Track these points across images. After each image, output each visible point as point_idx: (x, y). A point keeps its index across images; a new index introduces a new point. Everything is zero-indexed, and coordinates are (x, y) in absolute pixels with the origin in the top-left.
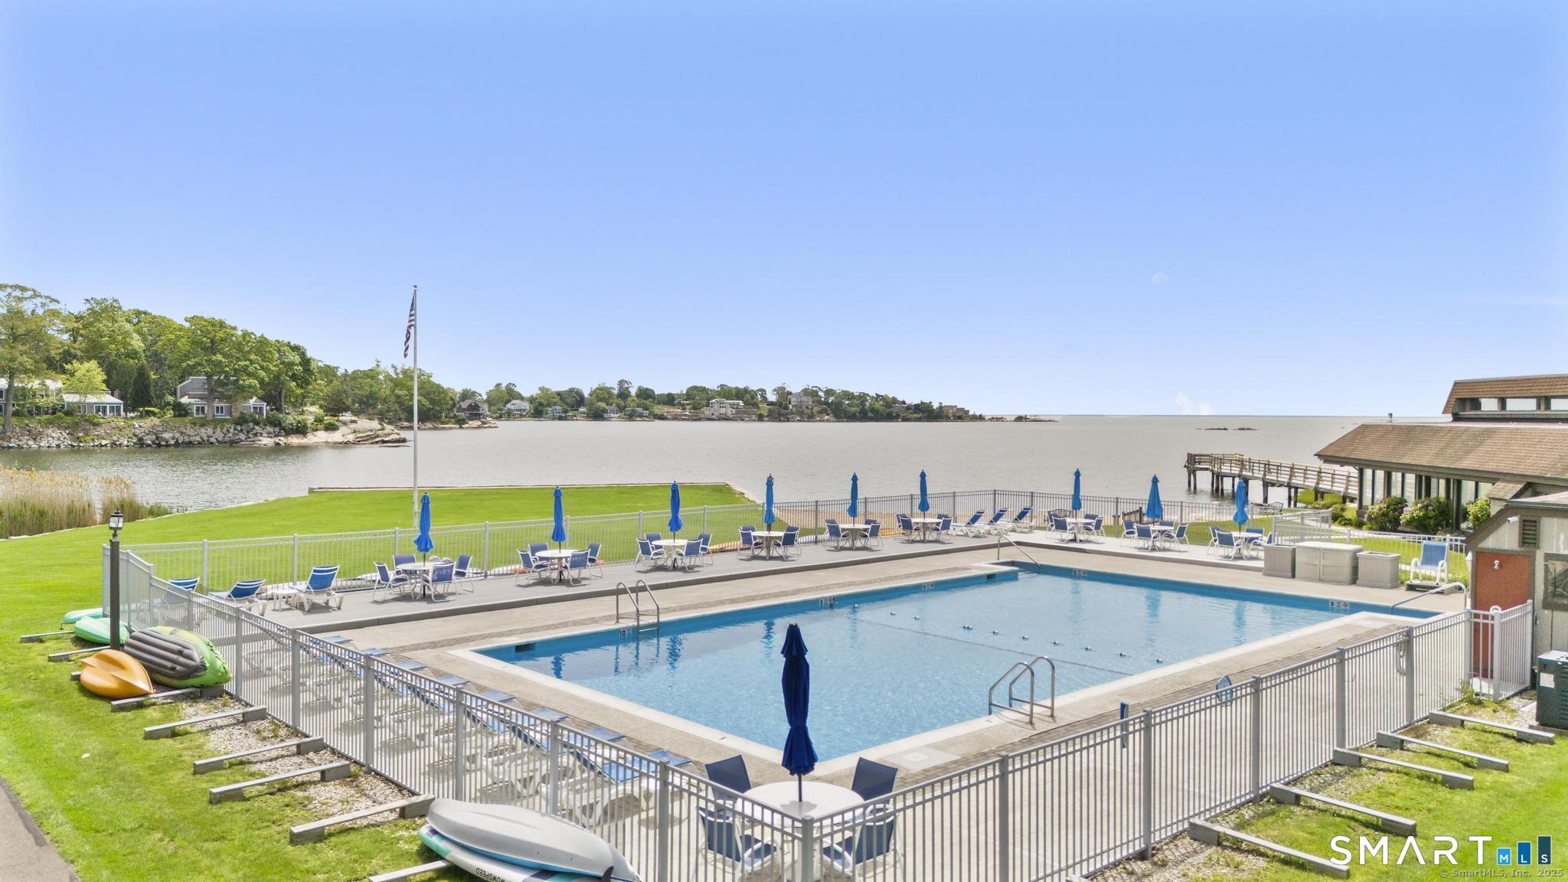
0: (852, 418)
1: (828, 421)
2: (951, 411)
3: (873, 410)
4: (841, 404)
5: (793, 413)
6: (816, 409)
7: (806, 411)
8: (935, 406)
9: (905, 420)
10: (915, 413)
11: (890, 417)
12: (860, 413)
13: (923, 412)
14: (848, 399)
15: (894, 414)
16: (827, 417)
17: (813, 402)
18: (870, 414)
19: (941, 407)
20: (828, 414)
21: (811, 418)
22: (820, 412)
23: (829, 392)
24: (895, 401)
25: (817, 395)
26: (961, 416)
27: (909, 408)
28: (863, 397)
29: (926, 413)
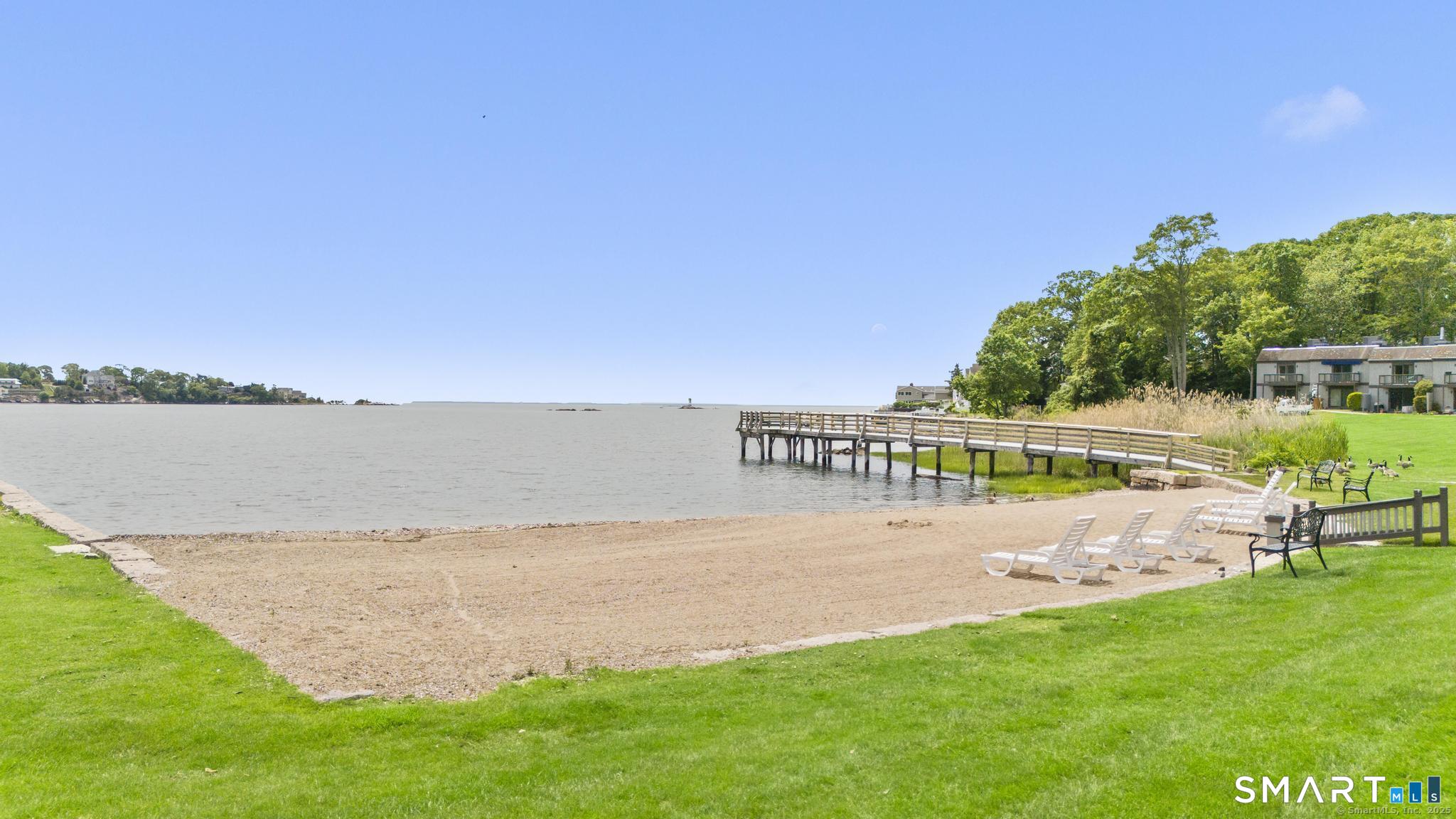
0: (167, 400)
1: (136, 403)
2: (286, 394)
3: (193, 392)
4: (154, 384)
5: (89, 394)
6: (119, 390)
7: (106, 391)
8: (268, 388)
9: (233, 402)
10: (244, 395)
11: (214, 400)
12: (177, 394)
13: (254, 395)
14: (163, 379)
15: (220, 397)
16: (134, 399)
17: (116, 382)
18: (190, 396)
19: (275, 390)
20: (136, 396)
21: (113, 399)
22: (126, 393)
23: (137, 371)
24: (220, 382)
25: (121, 374)
26: (297, 399)
27: (237, 390)
28: (180, 379)
29: (257, 395)
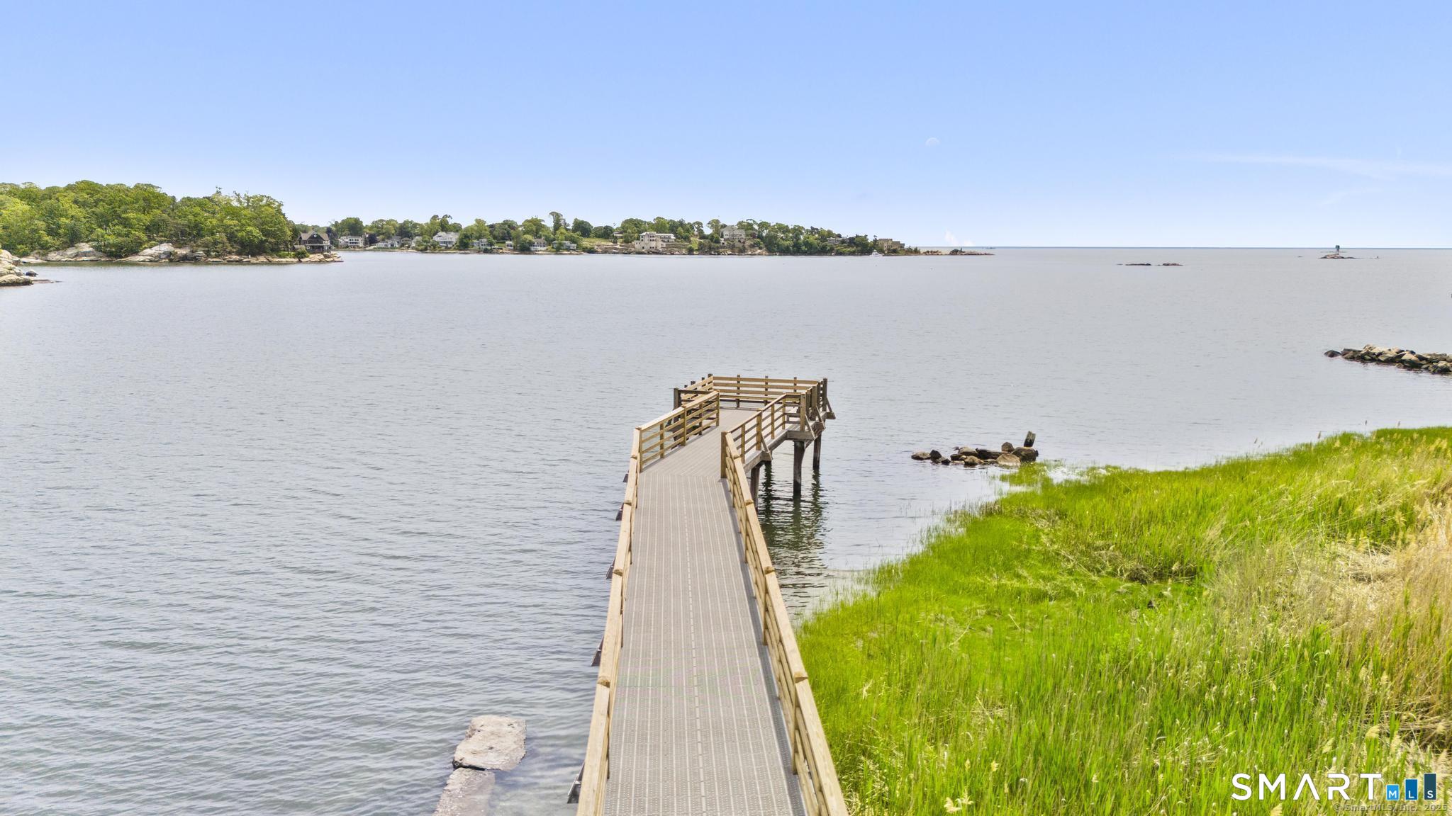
0: (785, 251)
1: (759, 254)
2: (886, 245)
3: (806, 244)
4: (776, 237)
5: (724, 247)
6: (748, 243)
7: (737, 244)
8: (870, 239)
9: (839, 253)
10: (849, 246)
11: (823, 251)
12: (794, 246)
13: (857, 246)
14: (784, 233)
15: (828, 248)
16: (759, 251)
17: (747, 235)
18: (803, 248)
19: (875, 241)
20: (760, 248)
21: (742, 251)
22: (752, 246)
23: (764, 225)
24: (830, 234)
25: (753, 229)
26: (895, 249)
27: (843, 242)
28: (798, 231)
29: (860, 247)
